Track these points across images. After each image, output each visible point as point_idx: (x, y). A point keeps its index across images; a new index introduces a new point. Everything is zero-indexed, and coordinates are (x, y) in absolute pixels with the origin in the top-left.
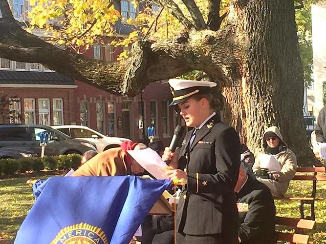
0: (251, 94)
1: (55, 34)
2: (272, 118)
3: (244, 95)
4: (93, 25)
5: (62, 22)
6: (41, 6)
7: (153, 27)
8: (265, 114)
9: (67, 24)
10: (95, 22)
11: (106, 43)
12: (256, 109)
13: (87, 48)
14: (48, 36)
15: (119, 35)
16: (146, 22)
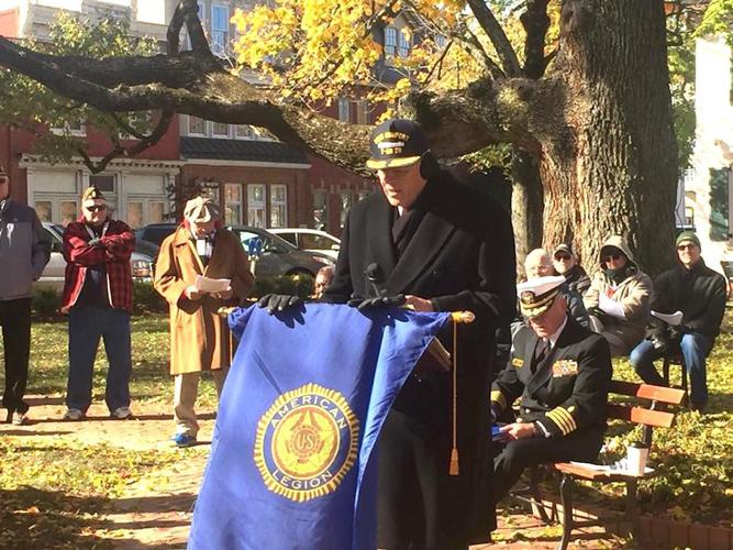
0: (590, 184)
1: (277, 79)
2: (624, 224)
3: (579, 186)
4: (337, 66)
5: (288, 60)
6: (255, 32)
7: (436, 73)
8: (613, 217)
9: (297, 64)
10: (341, 62)
11: (358, 97)
12: (598, 209)
13: (328, 104)
14: (266, 82)
15: (380, 84)
16: (425, 63)
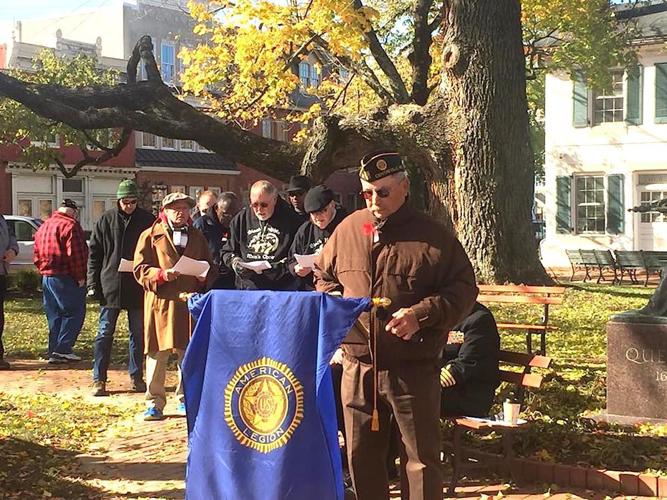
0: (465, 189)
1: (215, 104)
2: (492, 221)
3: (457, 190)
4: (263, 93)
5: (224, 89)
6: (198, 66)
7: (341, 99)
8: (483, 215)
9: (230, 92)
10: (266, 89)
11: (279, 118)
12: (472, 209)
13: (256, 124)
14: (205, 106)
15: (296, 108)
16: (332, 91)
